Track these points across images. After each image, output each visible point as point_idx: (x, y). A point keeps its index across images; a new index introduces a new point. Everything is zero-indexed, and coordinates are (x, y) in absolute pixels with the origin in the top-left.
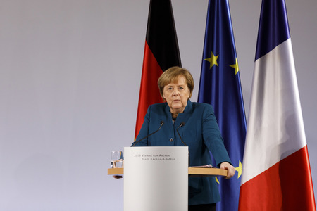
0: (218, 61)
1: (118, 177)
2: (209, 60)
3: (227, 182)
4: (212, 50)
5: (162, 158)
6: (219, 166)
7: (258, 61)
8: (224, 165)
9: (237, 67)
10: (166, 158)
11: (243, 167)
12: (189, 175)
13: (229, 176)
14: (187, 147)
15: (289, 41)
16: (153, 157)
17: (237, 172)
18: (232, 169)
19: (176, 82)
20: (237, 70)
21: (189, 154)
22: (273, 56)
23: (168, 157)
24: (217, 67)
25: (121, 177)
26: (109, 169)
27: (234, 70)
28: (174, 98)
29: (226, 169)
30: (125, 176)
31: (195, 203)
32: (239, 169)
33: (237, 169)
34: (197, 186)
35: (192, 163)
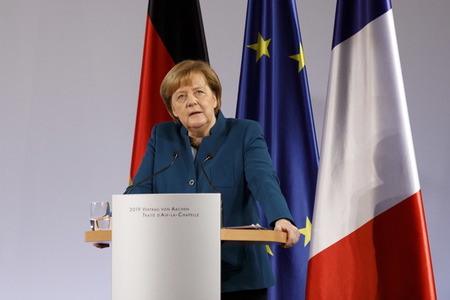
0: (269, 48)
1: (102, 246)
2: (255, 47)
3: (285, 253)
4: (260, 30)
5: (177, 212)
6: (272, 226)
7: (337, 48)
8: (282, 224)
9: (303, 59)
10: (182, 212)
11: (312, 228)
12: (223, 242)
13: (289, 243)
14: (219, 195)
15: (389, 14)
16: (160, 212)
17: (302, 237)
18: (294, 233)
19: (188, 83)
20: (303, 64)
21: (222, 206)
22: (362, 39)
23: (187, 212)
24: (268, 60)
25: (108, 245)
26: (88, 233)
27: (296, 63)
28: (191, 110)
29: (285, 231)
30: (114, 244)
31: (232, 289)
32: (306, 231)
33: (302, 231)
34: (236, 261)
35: (227, 222)
